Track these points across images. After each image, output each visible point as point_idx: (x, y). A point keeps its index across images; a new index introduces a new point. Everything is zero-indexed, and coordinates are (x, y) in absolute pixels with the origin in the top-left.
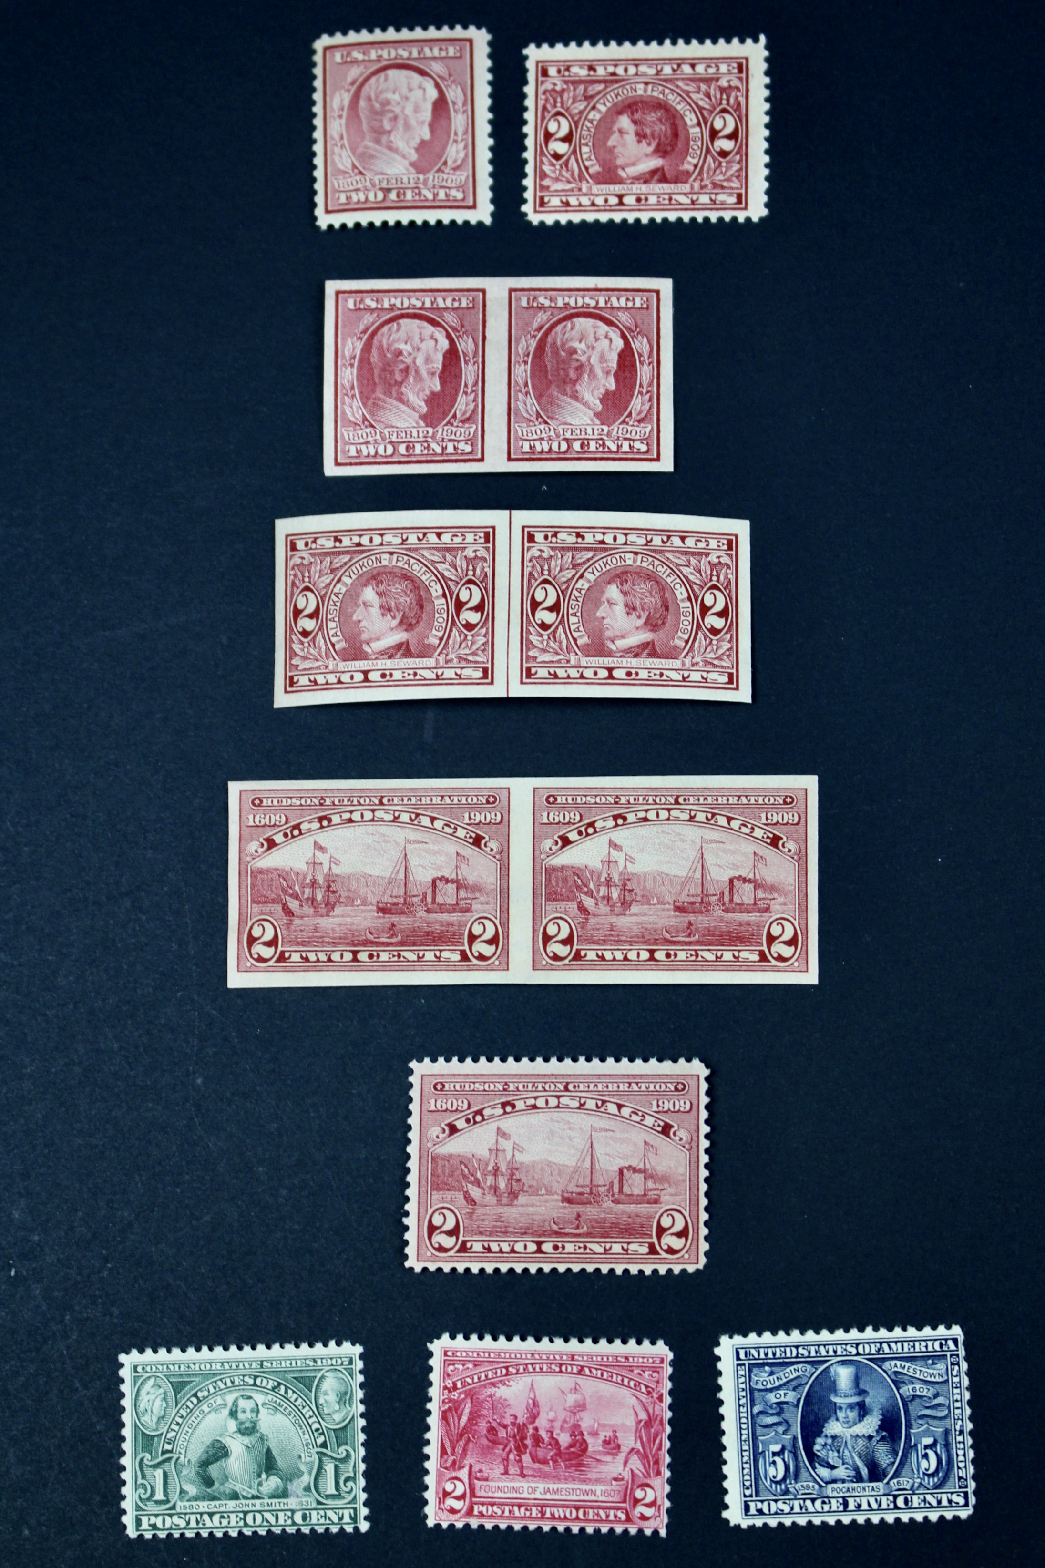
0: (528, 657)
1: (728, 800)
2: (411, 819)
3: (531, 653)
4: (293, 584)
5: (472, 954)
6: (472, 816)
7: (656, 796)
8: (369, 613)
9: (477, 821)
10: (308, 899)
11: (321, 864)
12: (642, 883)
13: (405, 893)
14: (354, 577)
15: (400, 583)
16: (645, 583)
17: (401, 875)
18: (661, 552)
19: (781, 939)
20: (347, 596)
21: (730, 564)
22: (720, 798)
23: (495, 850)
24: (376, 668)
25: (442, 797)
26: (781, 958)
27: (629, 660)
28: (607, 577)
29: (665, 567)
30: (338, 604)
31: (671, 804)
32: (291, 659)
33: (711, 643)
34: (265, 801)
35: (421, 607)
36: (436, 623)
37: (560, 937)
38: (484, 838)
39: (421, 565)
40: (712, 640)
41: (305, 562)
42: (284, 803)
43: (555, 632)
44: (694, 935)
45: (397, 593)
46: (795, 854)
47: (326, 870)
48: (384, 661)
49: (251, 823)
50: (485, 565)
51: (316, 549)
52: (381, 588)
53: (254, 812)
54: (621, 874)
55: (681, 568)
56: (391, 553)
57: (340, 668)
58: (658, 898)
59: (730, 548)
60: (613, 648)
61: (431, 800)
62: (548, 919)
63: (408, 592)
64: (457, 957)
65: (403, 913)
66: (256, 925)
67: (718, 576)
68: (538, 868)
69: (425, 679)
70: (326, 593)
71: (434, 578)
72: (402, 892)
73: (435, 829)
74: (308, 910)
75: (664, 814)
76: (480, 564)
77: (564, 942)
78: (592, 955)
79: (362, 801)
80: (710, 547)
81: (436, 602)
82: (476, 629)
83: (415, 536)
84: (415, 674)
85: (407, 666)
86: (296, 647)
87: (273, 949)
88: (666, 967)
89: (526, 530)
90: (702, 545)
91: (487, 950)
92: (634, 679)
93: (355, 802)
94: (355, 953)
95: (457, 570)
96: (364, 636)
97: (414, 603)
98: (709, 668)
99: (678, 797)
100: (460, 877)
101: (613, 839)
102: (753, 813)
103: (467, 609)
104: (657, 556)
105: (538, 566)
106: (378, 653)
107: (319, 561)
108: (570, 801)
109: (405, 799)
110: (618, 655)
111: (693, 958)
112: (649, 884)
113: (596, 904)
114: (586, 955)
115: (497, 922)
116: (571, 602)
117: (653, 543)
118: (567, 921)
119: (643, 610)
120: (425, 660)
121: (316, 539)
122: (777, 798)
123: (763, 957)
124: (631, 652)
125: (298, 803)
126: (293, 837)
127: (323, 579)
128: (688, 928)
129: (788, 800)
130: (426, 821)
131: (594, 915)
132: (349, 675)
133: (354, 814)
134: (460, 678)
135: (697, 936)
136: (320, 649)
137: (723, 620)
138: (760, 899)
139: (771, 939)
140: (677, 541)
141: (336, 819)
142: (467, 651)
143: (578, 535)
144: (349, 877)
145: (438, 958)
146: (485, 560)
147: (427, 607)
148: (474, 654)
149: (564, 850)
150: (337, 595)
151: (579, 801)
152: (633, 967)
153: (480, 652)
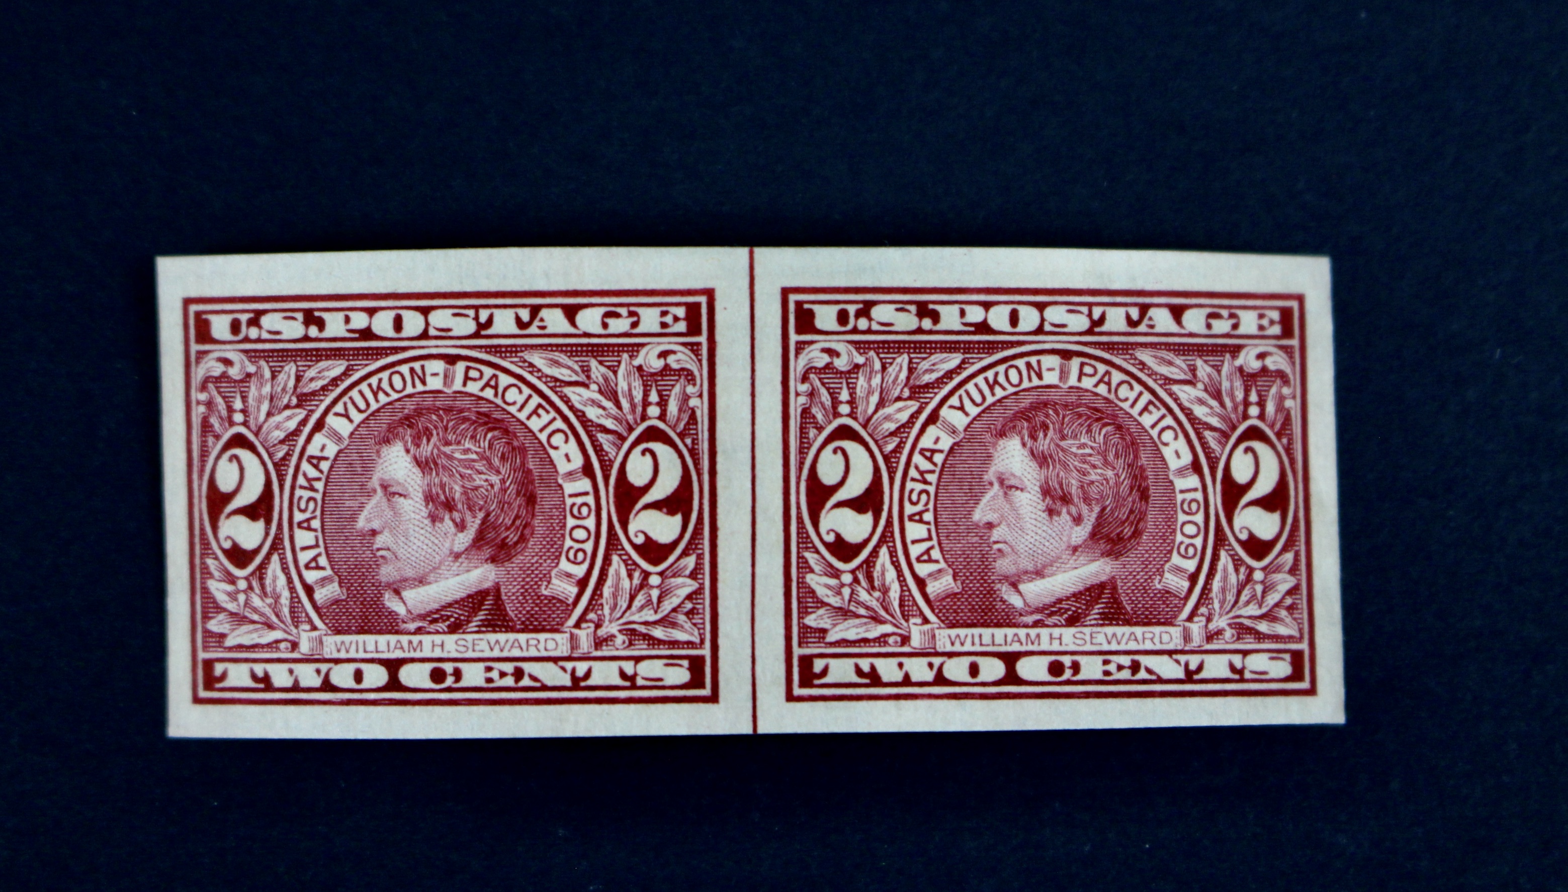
0: (805, 630)
3: (811, 621)
4: (206, 426)
8: (396, 514)
14: (357, 417)
15: (473, 437)
16: (1089, 431)
18: (1126, 348)
20: (341, 469)
21: (1288, 370)
24: (418, 655)
27: (1056, 632)
28: (998, 418)
29: (1138, 388)
30: (319, 485)
32: (206, 617)
33: (1249, 579)
35: (531, 500)
36: (568, 543)
39: (527, 391)
40: (1251, 570)
41: (234, 372)
43: (869, 563)
45: (469, 464)
48: (438, 638)
50: (690, 389)
51: (259, 340)
52: (427, 449)
55: (1175, 388)
56: (451, 360)
57: (329, 651)
59: (1287, 332)
60: (1016, 601)
63: (496, 462)
67: (1261, 404)
69: (544, 688)
70: (288, 455)
71: (559, 424)
76: (677, 389)
80: (1242, 330)
81: (570, 488)
82: (671, 559)
83: (510, 314)
84: (519, 674)
85: (496, 653)
86: (219, 589)
89: (793, 298)
90: (1222, 326)
92: (1068, 682)
95: (619, 406)
96: (387, 573)
97: (512, 490)
98: (1249, 644)
103: (647, 507)
104: (1117, 361)
105: (823, 391)
106: (422, 617)
107: (267, 374)
110: (1030, 619)
116: (909, 485)
117: (1105, 328)
119: (1087, 500)
120: (542, 636)
121: (259, 313)
124: (1059, 612)
127: (278, 418)
132: (351, 668)
134: (634, 687)
136: (277, 598)
137: (1276, 517)
140: (1162, 319)
142: (649, 615)
143: (924, 311)
146: (690, 377)
147: (546, 500)
148: (666, 622)
150: (314, 462)
153: (681, 618)
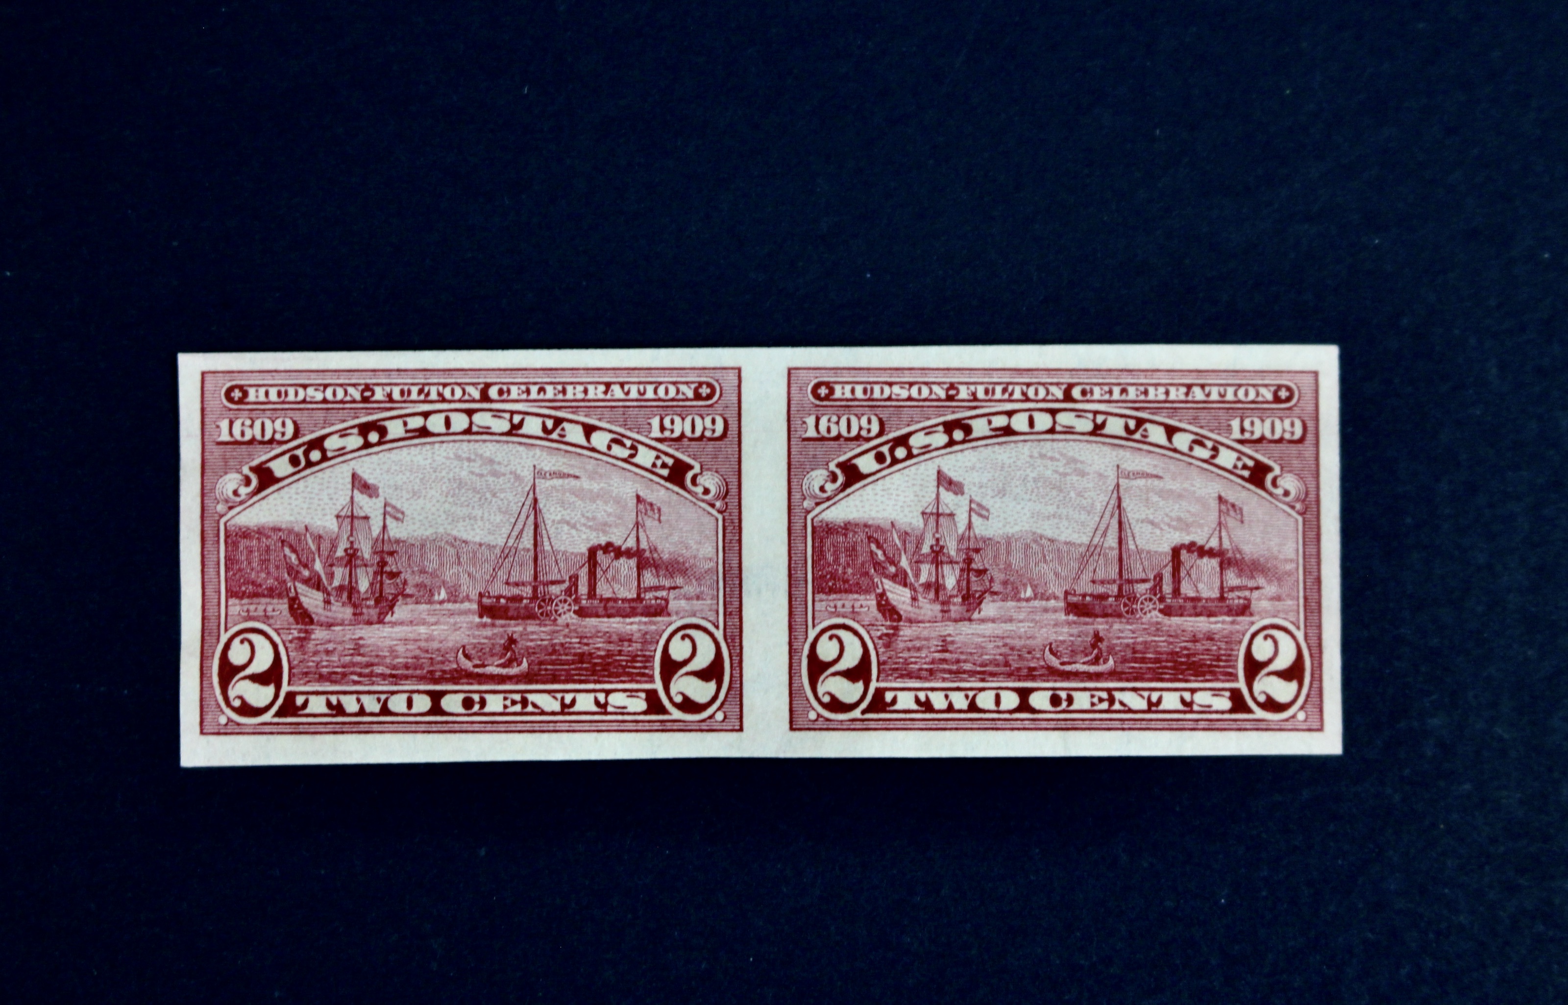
1: (1167, 393)
2: (545, 429)
5: (670, 699)
6: (667, 422)
7: (1028, 385)
9: (677, 434)
10: (341, 588)
11: (366, 518)
12: (1003, 557)
13: (536, 577)
17: (527, 541)
19: (1272, 667)
22: (1151, 390)
23: (713, 490)
25: (608, 385)
26: (1271, 705)
31: (1057, 401)
34: (252, 392)
37: (842, 666)
38: (691, 467)
42: (291, 397)
44: (1106, 661)
46: (1297, 499)
47: (376, 530)
49: (225, 437)
53: (231, 415)
54: (961, 539)
58: (1034, 588)
61: (586, 391)
62: (818, 628)
64: (639, 704)
65: (530, 616)
66: (237, 641)
68: (798, 526)
72: (527, 575)
73: (593, 450)
74: (342, 611)
75: (1043, 421)
77: (851, 675)
78: (906, 701)
79: (447, 393)
87: (270, 690)
88: (1052, 724)
91: (701, 691)
93: (434, 396)
94: (436, 697)
99: (1070, 386)
100: (644, 545)
101: (945, 470)
102: (1216, 418)
108: (859, 394)
109: (534, 389)
111: (1105, 706)
112: (1016, 559)
113: (914, 599)
114: (894, 701)
115: (719, 635)
118: (856, 633)
122: (1263, 391)
123: (1238, 704)
125: (319, 396)
126: (310, 464)
128: (1094, 646)
129: (1283, 394)
130: (575, 434)
131: (910, 621)
133: (432, 419)
135: (1111, 662)
138: (1232, 589)
139: (1254, 667)
141: (395, 429)
144: (423, 546)
145: (602, 707)
149: (849, 491)
151: (877, 394)
152: (988, 724)
